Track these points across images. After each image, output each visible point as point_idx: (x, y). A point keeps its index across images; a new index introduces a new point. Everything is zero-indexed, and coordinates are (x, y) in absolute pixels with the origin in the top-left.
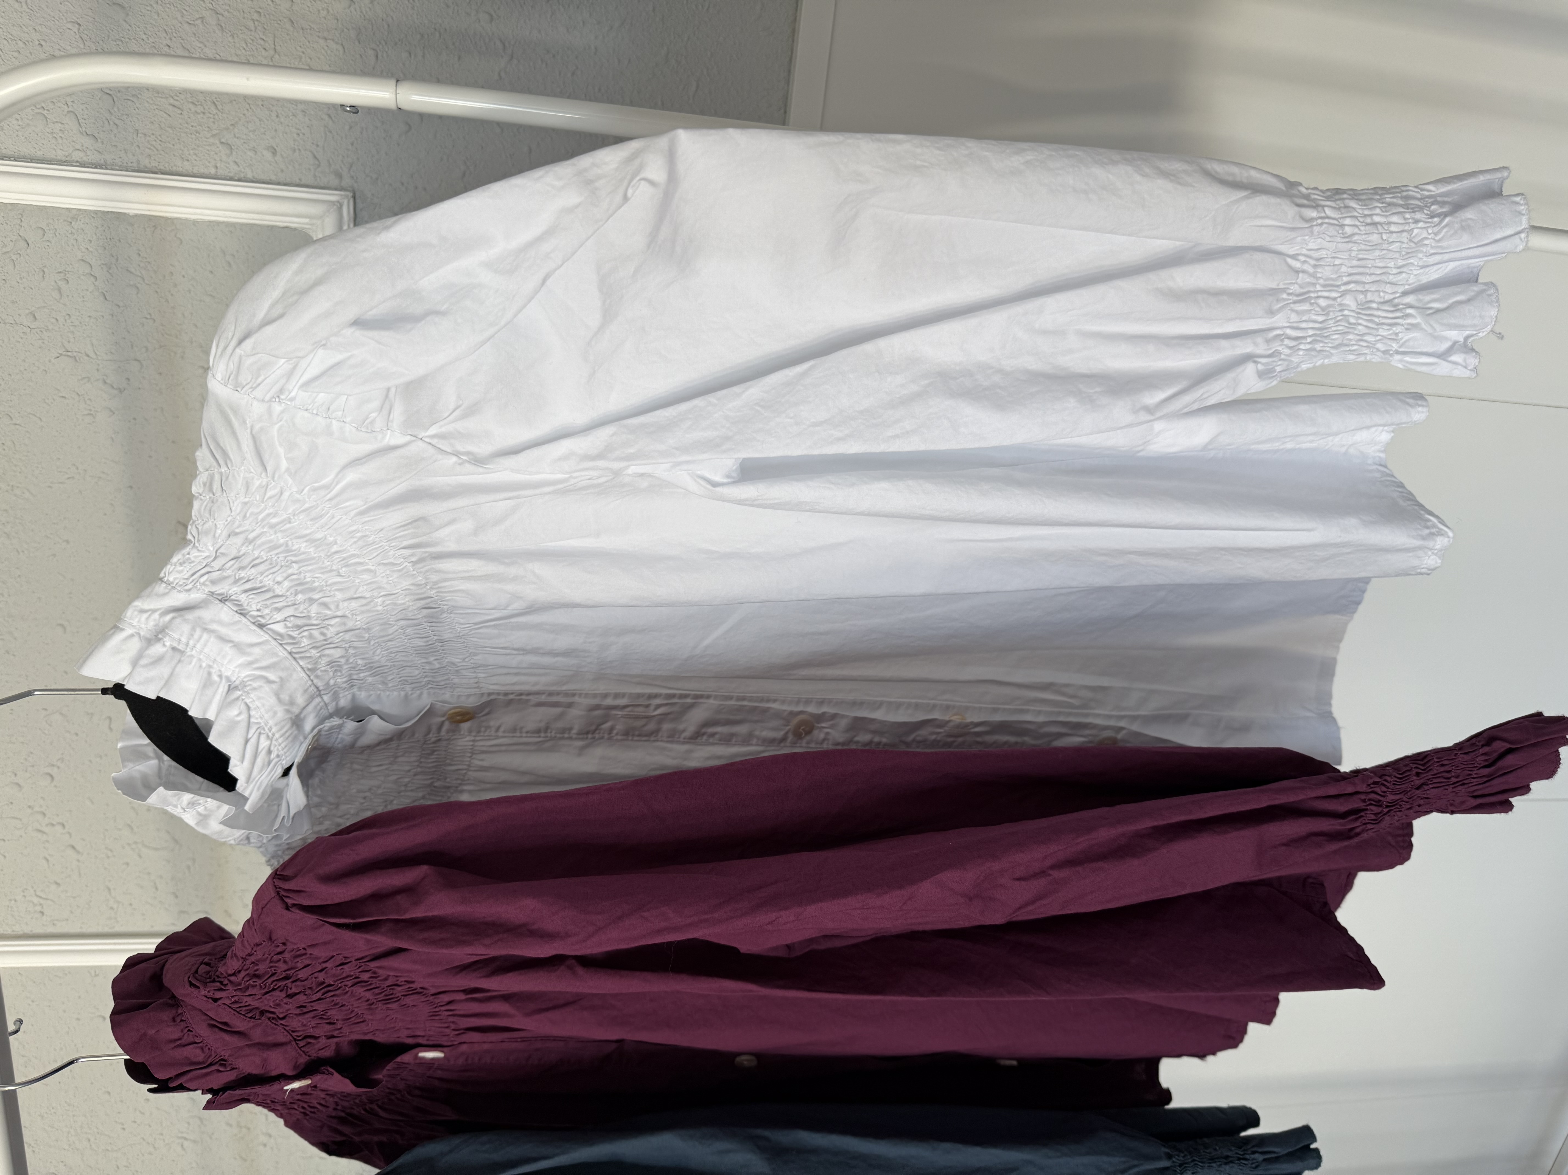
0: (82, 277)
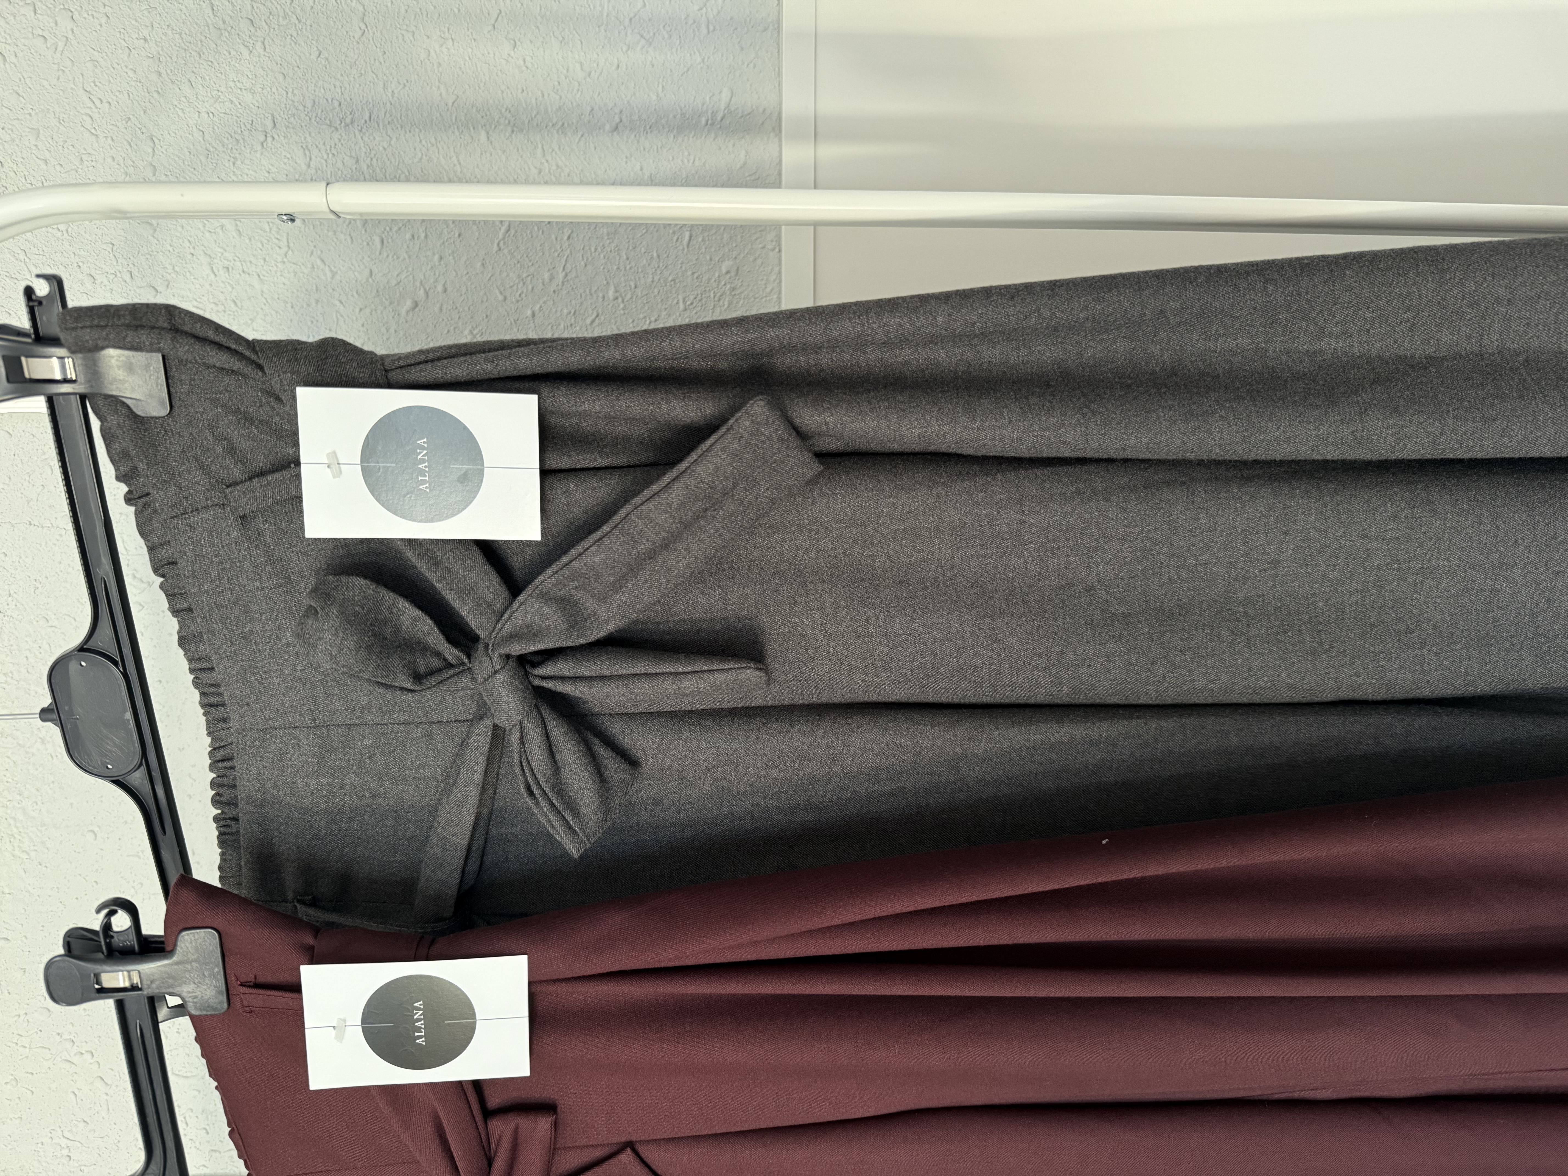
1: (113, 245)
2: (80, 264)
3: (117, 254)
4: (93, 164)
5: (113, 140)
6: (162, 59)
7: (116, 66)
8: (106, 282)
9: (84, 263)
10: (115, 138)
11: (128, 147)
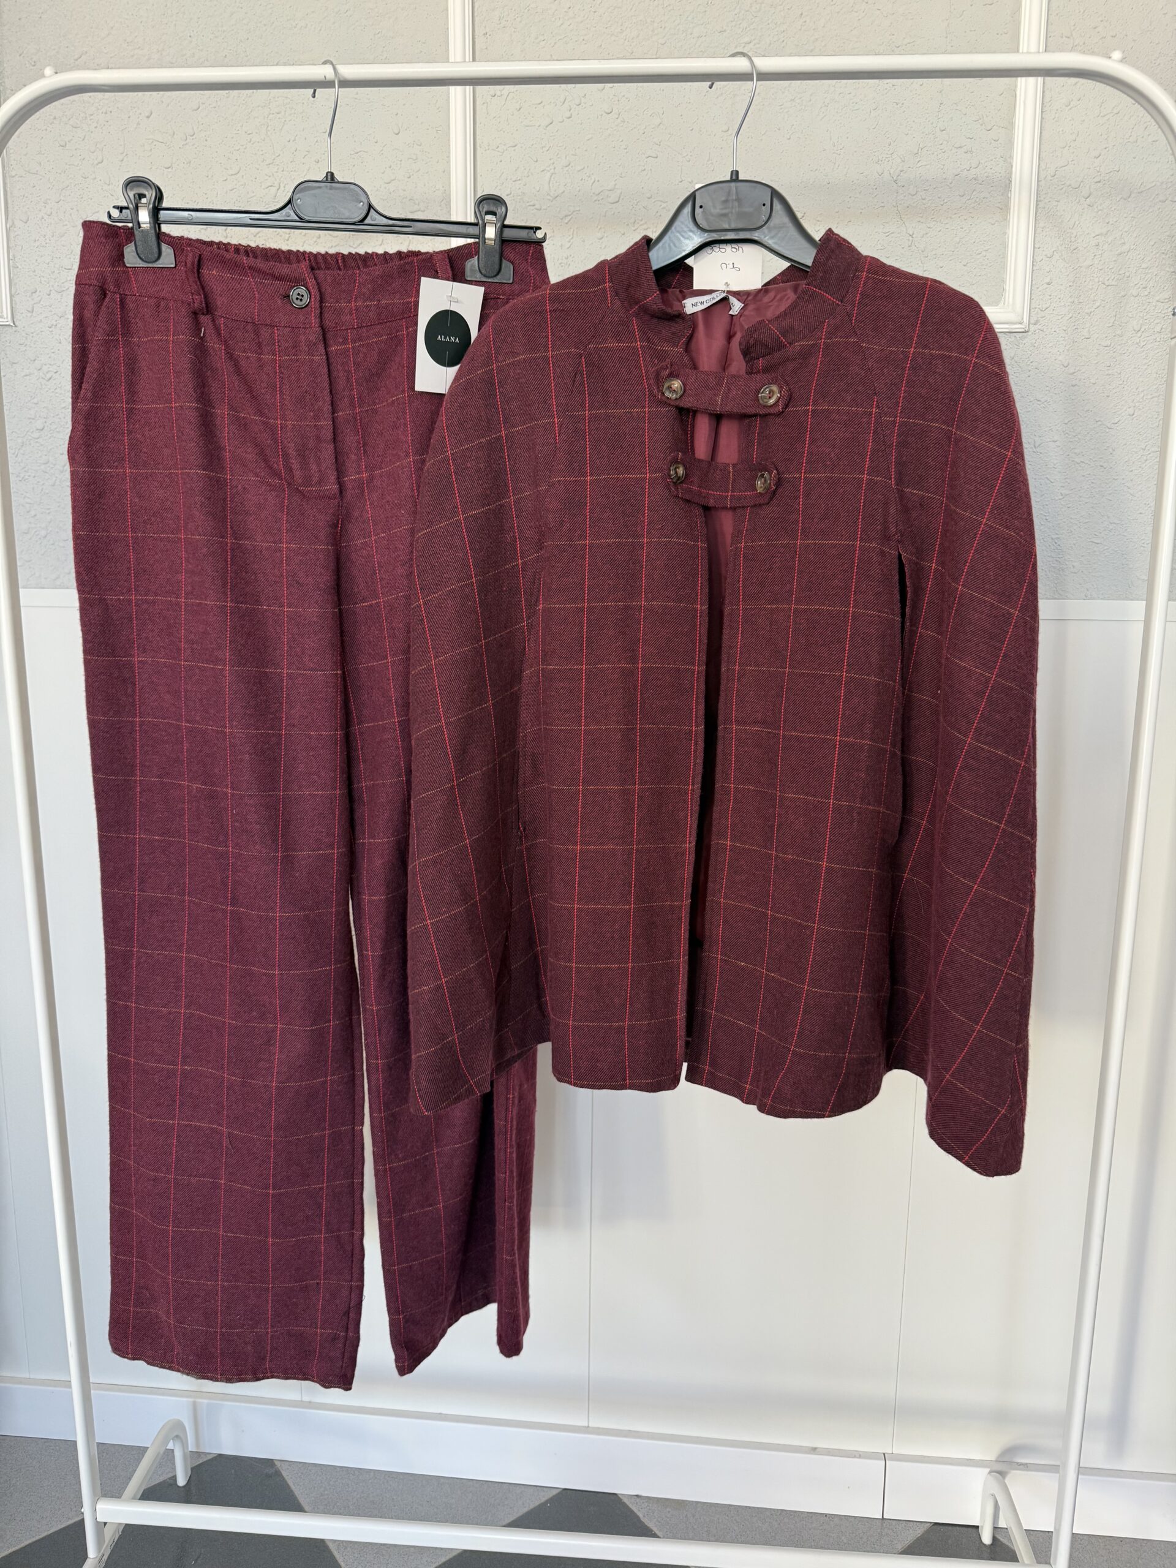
0: (969, 162)
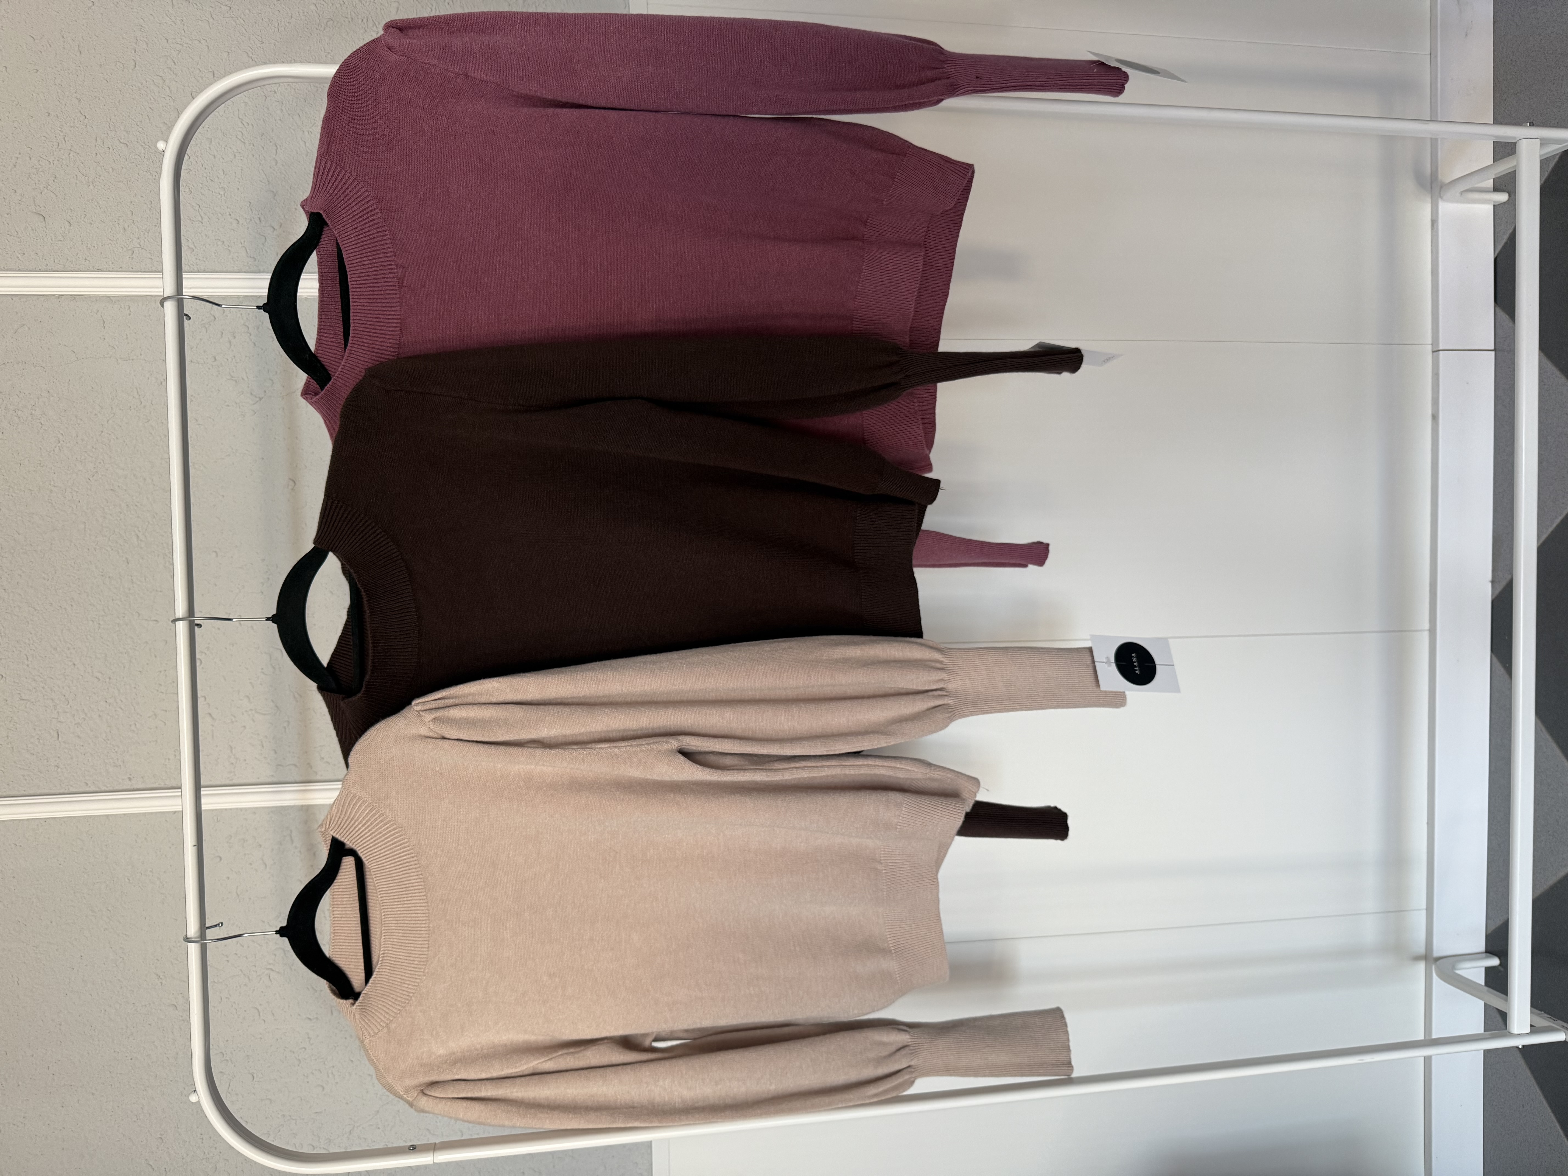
1: (250, 203)
2: (231, 213)
3: (252, 208)
4: (242, 158)
5: (253, 145)
6: (284, 102)
7: (257, 105)
8: (245, 223)
9: (232, 212)
10: (255, 144)
11: (262, 149)
